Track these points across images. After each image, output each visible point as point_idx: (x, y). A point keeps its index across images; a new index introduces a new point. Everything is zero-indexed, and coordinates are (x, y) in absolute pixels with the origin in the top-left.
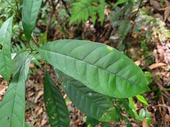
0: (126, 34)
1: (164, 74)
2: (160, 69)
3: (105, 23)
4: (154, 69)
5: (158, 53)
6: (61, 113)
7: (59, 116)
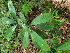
0: (42, 5)
1: (60, 6)
2: (58, 5)
3: (34, 7)
4: (57, 7)
5: (54, 2)
6: (44, 34)
7: (44, 35)
